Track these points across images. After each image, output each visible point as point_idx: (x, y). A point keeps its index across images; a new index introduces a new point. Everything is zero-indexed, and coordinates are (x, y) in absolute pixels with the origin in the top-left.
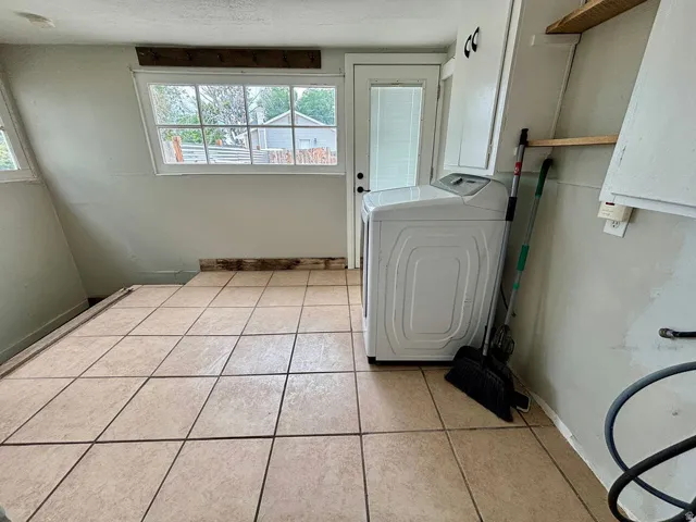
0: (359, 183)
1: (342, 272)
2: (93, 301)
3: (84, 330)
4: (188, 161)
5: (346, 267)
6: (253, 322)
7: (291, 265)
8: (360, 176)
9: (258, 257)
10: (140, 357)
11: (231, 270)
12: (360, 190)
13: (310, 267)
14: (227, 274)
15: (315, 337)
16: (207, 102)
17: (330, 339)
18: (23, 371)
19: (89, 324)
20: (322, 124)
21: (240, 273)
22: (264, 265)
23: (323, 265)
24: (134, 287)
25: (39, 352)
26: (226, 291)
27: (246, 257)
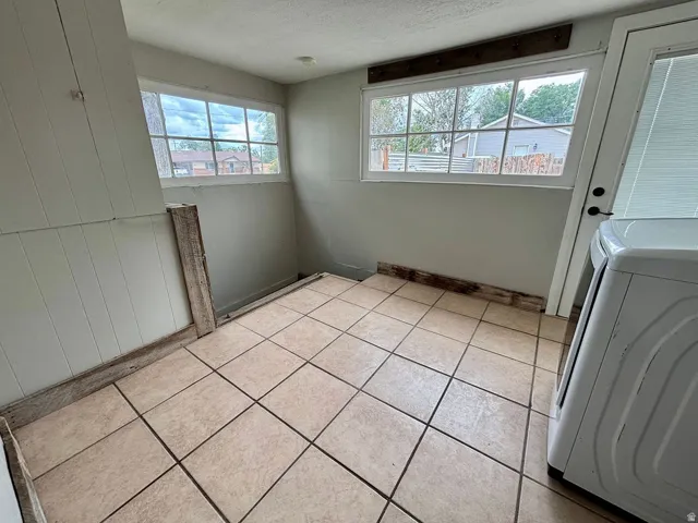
0: (594, 202)
1: (536, 317)
2: (301, 277)
3: (284, 301)
4: (392, 168)
5: (543, 311)
6: (408, 343)
7: (467, 289)
8: (599, 192)
9: (433, 272)
10: (307, 339)
11: (404, 278)
12: (594, 211)
13: (490, 297)
14: (399, 282)
15: (475, 393)
16: (425, 113)
17: (495, 404)
18: (244, 320)
19: (288, 296)
20: (543, 124)
21: (410, 284)
22: (437, 282)
23: (508, 300)
24: (325, 274)
25: (255, 309)
26: (391, 298)
27: (419, 268)
